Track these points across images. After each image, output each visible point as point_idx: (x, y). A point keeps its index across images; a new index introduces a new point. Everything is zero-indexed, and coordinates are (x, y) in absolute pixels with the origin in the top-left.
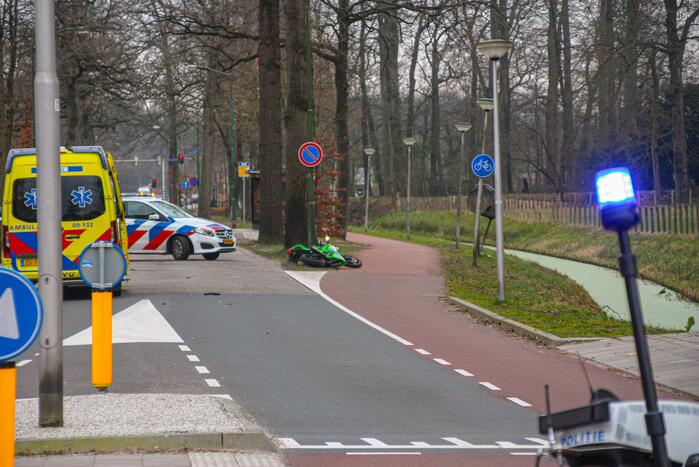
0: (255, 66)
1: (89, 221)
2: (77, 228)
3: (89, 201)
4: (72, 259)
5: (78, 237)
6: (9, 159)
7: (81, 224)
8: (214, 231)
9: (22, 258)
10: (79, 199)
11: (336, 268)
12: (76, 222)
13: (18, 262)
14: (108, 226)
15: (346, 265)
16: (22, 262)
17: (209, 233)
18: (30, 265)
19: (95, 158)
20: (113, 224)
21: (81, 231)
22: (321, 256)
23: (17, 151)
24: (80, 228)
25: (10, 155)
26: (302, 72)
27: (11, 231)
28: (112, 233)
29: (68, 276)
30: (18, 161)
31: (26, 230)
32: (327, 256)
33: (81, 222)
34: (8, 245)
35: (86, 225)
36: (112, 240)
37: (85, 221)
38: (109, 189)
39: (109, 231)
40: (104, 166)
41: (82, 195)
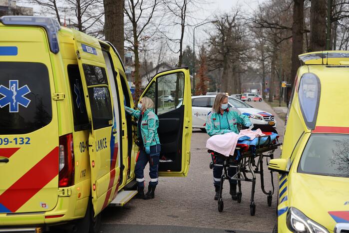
0: (291, 40)
1: (24, 136)
3: (25, 102)
5: (7, 161)
7: (11, 140)
8: (262, 117)
10: (9, 99)
12: (3, 137)
17: (259, 118)
19: (39, 35)
20: (65, 140)
21: (13, 151)
24: (10, 146)
26: (319, 24)
28: (62, 154)
33: (11, 137)
35: (19, 141)
36: (62, 166)
37: (18, 136)
38: (59, 85)
39: (56, 150)
40: (54, 48)
41: (15, 93)
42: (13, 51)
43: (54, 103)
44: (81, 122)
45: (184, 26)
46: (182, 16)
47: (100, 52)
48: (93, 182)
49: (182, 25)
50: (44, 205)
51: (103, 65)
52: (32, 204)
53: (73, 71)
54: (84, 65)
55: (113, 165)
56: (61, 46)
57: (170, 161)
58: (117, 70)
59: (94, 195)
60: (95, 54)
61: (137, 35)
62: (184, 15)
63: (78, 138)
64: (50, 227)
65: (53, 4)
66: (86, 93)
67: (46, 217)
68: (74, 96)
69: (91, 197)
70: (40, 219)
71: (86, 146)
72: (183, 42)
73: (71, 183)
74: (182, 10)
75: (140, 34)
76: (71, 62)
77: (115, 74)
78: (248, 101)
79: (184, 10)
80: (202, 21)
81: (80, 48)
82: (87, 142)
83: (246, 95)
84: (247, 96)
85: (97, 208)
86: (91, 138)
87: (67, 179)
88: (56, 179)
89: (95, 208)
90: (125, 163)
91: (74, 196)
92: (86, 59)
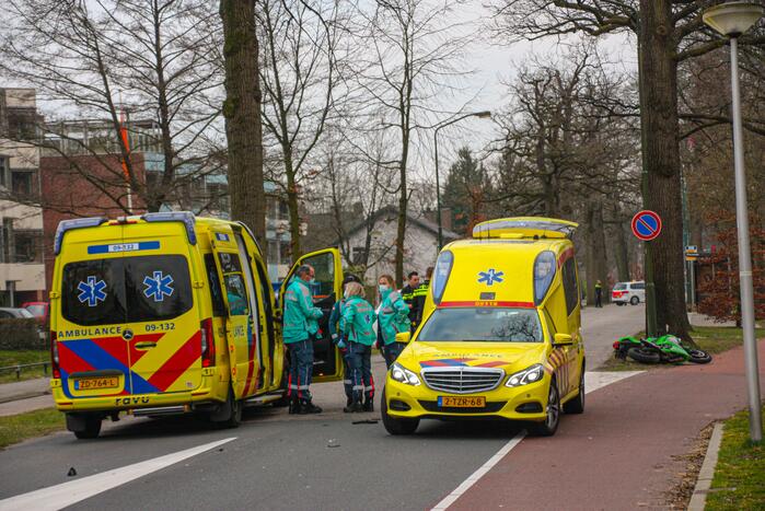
1: (169, 322)
2: (151, 332)
3: (169, 291)
4: (146, 378)
5: (154, 345)
6: (58, 235)
7: (158, 326)
9: (77, 378)
10: (154, 289)
11: (677, 364)
12: (150, 323)
13: (71, 384)
14: (196, 327)
15: (690, 361)
16: (76, 383)
18: (87, 388)
19: (178, 229)
20: (206, 324)
21: (157, 337)
22: (655, 350)
23: (70, 223)
24: (158, 331)
25: (60, 228)
27: (60, 339)
28: (204, 337)
29: (140, 402)
30: (69, 238)
31: (81, 337)
32: (664, 350)
33: (157, 323)
34: (57, 359)
35: (165, 326)
36: (204, 348)
37: (163, 322)
38: (198, 273)
39: (198, 335)
40: (192, 240)
41: (159, 283)
42: (156, 245)
43: (194, 291)
44: (220, 308)
45: (408, 130)
46: (403, 106)
47: (232, 238)
48: (232, 367)
49: (402, 126)
50: (189, 384)
51: (235, 251)
52: (180, 384)
53: (209, 259)
54: (219, 254)
55: (251, 356)
56: (198, 237)
57: (322, 362)
58: (251, 254)
59: (234, 379)
60: (228, 240)
61: (294, 169)
62: (406, 104)
63: (216, 324)
64: (197, 406)
65: (105, 99)
66: (222, 280)
67: (193, 395)
68: (211, 284)
69: (231, 382)
70: (187, 397)
71: (224, 332)
72: (407, 167)
73: (213, 364)
74: (401, 92)
75: (299, 166)
76: (206, 252)
77: (249, 259)
78: (631, 303)
79: (405, 91)
80: (449, 116)
81: (214, 238)
82: (225, 328)
83: (625, 287)
84: (628, 289)
85: (238, 393)
86: (228, 325)
87: (209, 360)
88: (199, 360)
89: (236, 392)
90: (266, 364)
91: (216, 378)
92: (220, 247)
